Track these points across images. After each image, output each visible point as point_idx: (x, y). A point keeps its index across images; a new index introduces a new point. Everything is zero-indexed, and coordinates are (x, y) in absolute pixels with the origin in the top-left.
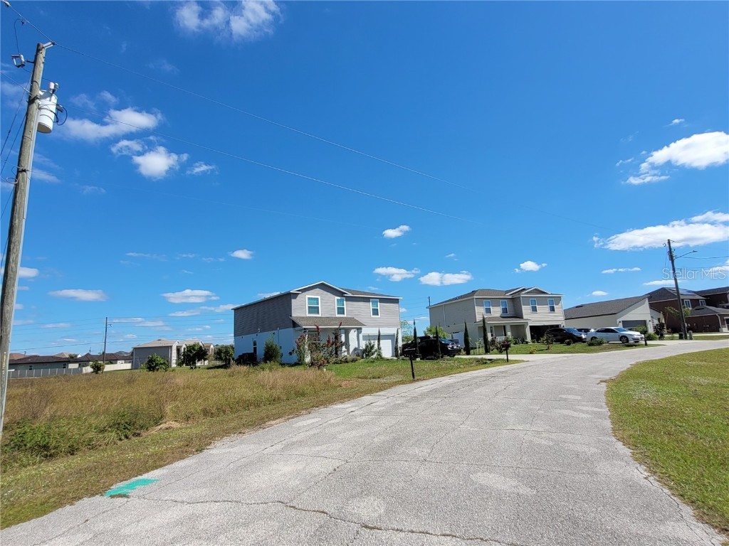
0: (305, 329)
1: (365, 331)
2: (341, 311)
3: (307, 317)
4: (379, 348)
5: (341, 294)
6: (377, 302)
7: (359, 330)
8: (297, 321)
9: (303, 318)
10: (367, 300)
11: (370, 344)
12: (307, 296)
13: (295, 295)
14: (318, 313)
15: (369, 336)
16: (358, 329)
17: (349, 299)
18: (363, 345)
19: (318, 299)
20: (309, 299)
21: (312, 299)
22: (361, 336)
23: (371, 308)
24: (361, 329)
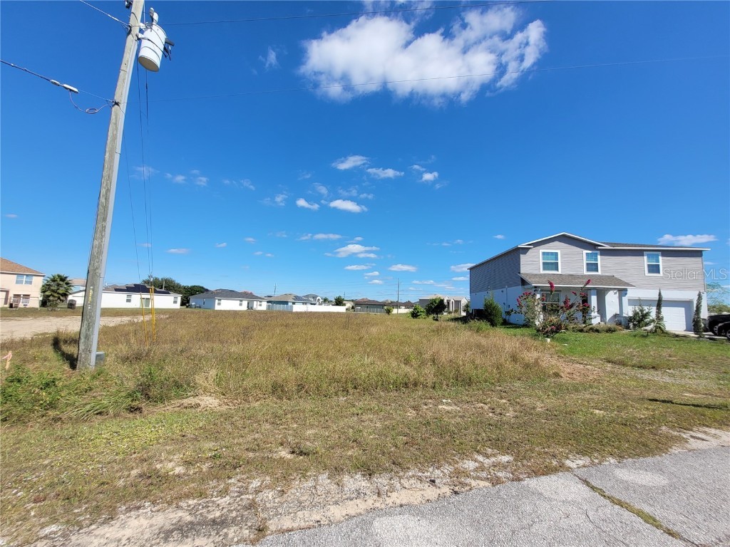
0: (536, 287)
1: (632, 293)
2: (592, 267)
3: (541, 275)
4: (659, 318)
5: (593, 247)
6: (658, 255)
7: (622, 292)
8: (527, 279)
9: (536, 275)
10: (639, 253)
11: (642, 311)
12: (541, 251)
13: (525, 250)
14: (557, 270)
15: (640, 300)
16: (620, 290)
17: (605, 253)
18: (629, 311)
19: (557, 253)
20: (544, 253)
21: (548, 253)
22: (625, 299)
23: (646, 263)
24: (626, 290)
